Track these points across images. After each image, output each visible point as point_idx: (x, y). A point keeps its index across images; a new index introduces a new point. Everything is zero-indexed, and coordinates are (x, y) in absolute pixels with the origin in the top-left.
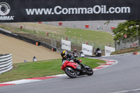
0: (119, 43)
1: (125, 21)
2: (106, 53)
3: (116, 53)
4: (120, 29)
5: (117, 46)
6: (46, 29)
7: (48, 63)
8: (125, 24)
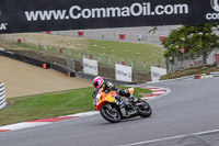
0: (172, 61)
1: (180, 26)
2: (153, 78)
3: (169, 76)
4: (174, 38)
5: (170, 66)
6: (59, 42)
7: (62, 96)
8: (182, 31)
